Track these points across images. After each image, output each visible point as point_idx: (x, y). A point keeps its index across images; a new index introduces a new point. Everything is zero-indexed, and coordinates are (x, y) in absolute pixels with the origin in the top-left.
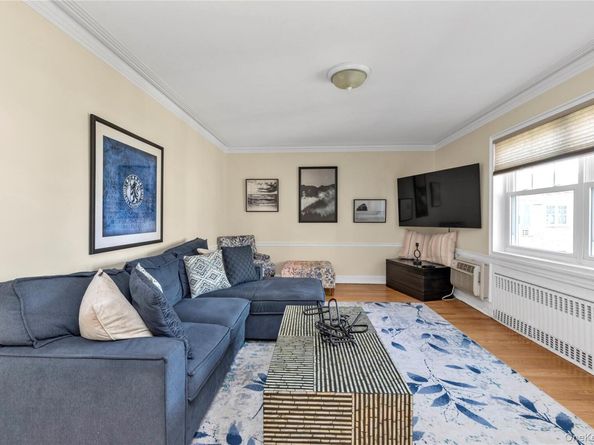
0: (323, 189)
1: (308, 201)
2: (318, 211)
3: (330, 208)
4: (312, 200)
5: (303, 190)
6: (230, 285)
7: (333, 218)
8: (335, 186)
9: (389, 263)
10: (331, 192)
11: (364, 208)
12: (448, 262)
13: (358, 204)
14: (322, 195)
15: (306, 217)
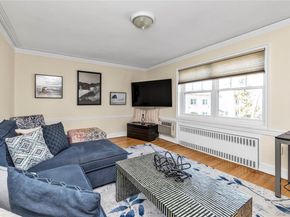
0: (93, 85)
1: (83, 92)
2: (90, 98)
3: (97, 97)
4: (86, 92)
5: (80, 85)
6: (52, 156)
7: (99, 103)
8: (100, 84)
9: (128, 125)
10: (98, 87)
11: (115, 97)
12: (157, 122)
13: (113, 95)
14: (92, 89)
15: (81, 102)
